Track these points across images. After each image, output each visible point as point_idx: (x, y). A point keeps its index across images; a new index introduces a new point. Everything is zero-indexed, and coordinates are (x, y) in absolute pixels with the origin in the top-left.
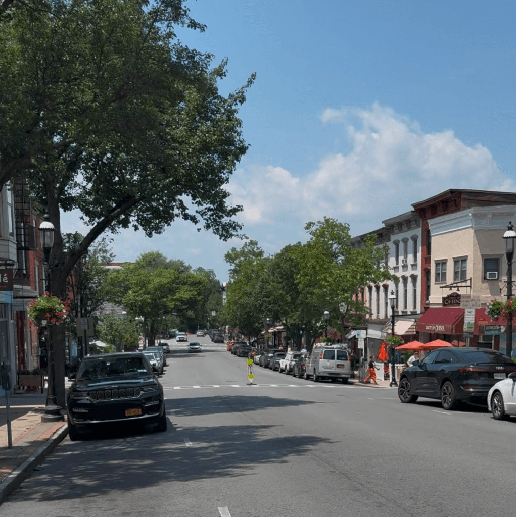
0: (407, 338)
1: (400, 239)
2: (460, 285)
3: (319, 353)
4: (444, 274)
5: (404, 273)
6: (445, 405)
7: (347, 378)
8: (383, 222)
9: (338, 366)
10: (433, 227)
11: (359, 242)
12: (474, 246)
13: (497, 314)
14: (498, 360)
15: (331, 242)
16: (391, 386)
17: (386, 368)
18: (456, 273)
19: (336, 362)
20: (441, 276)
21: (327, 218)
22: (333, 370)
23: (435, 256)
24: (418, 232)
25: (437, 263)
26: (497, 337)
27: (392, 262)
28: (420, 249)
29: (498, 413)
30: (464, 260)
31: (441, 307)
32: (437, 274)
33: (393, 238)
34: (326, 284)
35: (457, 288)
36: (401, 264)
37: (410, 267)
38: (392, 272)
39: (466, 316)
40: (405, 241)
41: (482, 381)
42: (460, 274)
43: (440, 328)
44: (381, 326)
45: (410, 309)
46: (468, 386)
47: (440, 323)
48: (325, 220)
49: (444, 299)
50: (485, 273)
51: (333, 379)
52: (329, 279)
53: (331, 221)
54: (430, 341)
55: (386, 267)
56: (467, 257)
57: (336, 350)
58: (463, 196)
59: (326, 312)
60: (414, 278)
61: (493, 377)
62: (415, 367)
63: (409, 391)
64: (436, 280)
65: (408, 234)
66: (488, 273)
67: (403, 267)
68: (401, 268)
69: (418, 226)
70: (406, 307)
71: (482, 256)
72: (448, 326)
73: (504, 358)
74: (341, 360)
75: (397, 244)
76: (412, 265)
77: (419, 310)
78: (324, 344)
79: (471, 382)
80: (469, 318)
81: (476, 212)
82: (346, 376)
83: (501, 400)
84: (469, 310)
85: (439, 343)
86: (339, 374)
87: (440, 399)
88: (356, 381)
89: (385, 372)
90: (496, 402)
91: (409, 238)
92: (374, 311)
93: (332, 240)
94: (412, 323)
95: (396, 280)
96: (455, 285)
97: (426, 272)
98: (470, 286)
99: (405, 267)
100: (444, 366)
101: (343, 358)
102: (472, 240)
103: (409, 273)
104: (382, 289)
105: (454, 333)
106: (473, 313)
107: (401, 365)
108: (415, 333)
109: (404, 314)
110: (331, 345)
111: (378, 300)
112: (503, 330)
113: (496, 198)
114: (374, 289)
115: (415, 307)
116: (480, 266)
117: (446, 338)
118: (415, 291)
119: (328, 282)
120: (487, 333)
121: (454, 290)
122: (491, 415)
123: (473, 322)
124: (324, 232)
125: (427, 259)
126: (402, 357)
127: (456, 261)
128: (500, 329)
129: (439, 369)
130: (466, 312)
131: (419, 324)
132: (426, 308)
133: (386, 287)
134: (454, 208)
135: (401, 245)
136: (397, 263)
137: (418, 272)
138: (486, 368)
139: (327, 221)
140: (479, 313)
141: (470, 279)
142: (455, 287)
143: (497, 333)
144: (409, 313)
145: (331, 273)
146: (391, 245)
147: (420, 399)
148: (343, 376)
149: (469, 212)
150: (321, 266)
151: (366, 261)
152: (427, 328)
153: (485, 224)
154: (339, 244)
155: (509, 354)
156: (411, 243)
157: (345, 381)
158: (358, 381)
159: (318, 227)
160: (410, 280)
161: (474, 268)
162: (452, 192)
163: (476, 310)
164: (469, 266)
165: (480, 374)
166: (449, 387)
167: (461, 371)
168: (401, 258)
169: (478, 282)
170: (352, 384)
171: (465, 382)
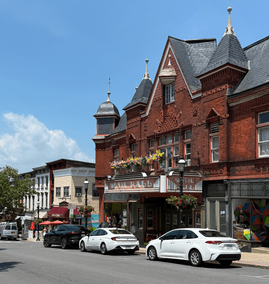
0: (44, 219)
1: (40, 177)
2: (66, 198)
3: (3, 227)
4: (60, 193)
5: (42, 191)
6: (63, 247)
7: (16, 238)
8: (32, 169)
9: (12, 232)
10: (55, 174)
11: (21, 177)
12: (72, 183)
13: (82, 211)
14: (82, 229)
15: (9, 177)
16: (37, 241)
17: (34, 233)
18: (65, 193)
19: (11, 231)
20: (58, 194)
21: (7, 166)
22: (10, 235)
23: (56, 185)
24: (48, 174)
25: (57, 188)
26: (81, 219)
27: (36, 186)
28: (49, 182)
29: (83, 249)
30: (68, 188)
31: (59, 206)
32: (57, 193)
33: (37, 176)
34: (7, 195)
35: (65, 199)
36: (40, 187)
37: (44, 189)
38: (37, 191)
39: (70, 212)
40: (43, 178)
41: (77, 237)
42: (66, 194)
43: (58, 215)
44: (31, 214)
45: (44, 206)
46: (72, 239)
47: (58, 213)
48: (6, 167)
49: (60, 203)
50: (76, 193)
51: (10, 238)
52: (9, 193)
53: (9, 167)
54: (54, 221)
55: (34, 188)
56: (69, 187)
57: (11, 225)
58: (67, 162)
59: (6, 208)
60: (46, 193)
61: (81, 236)
62: (51, 232)
63: (48, 242)
64: (56, 195)
65: (44, 175)
66: (77, 193)
67: (42, 188)
68: (40, 189)
69: (48, 172)
70: (42, 206)
71: (75, 187)
72: (61, 215)
73: (84, 228)
74: (14, 230)
75: (39, 178)
76: (46, 188)
77: (48, 207)
78: (5, 223)
79: (73, 238)
80: (71, 213)
81: (72, 169)
82: (16, 237)
83: (84, 245)
84: (72, 210)
85: (57, 222)
86: (12, 236)
87: (61, 245)
88: (20, 239)
89: (33, 235)
90: (82, 245)
91: (44, 176)
92: (28, 207)
93: (10, 176)
94: (46, 213)
95: (38, 194)
96: (64, 198)
97: (52, 192)
98: (70, 199)
99: (42, 189)
100: (62, 232)
101: (14, 229)
102: (71, 180)
103: (44, 191)
104: (31, 197)
105: (64, 218)
106: (73, 211)
107: (41, 231)
108: (47, 217)
109: (42, 209)
110: (9, 223)
111: (30, 202)
112: (83, 216)
113: (80, 164)
114: (28, 197)
115: (47, 206)
116: (74, 190)
117: (60, 219)
118: (47, 199)
119: (8, 194)
120: (77, 218)
121: (64, 200)
122: (81, 250)
123: (73, 214)
124: (6, 172)
125: (52, 186)
126: (41, 228)
127: (65, 188)
128: (82, 216)
129: (61, 233)
130: (70, 210)
131: (49, 214)
132: (52, 207)
133: (33, 197)
134: (63, 166)
135: (41, 180)
136: (39, 187)
137: (48, 191)
138: (78, 233)
139: (7, 167)
140: (75, 211)
141: (70, 196)
142: (64, 199)
143: (81, 217)
144: (44, 208)
145: (9, 191)
146: (36, 179)
147: (53, 245)
148: (14, 237)
149: (70, 169)
150: (4, 187)
151: (26, 186)
152: (53, 215)
153: (76, 174)
154: (13, 177)
155: (86, 226)
156: (45, 179)
157: (15, 239)
158: (21, 239)
159: (3, 170)
160: (44, 194)
161: (72, 191)
162: (63, 160)
163: (74, 210)
164: (70, 190)
165: (76, 235)
166: (65, 241)
167: (69, 234)
168: (41, 185)
169: (73, 197)
170: (18, 240)
171: (71, 238)
